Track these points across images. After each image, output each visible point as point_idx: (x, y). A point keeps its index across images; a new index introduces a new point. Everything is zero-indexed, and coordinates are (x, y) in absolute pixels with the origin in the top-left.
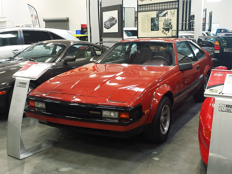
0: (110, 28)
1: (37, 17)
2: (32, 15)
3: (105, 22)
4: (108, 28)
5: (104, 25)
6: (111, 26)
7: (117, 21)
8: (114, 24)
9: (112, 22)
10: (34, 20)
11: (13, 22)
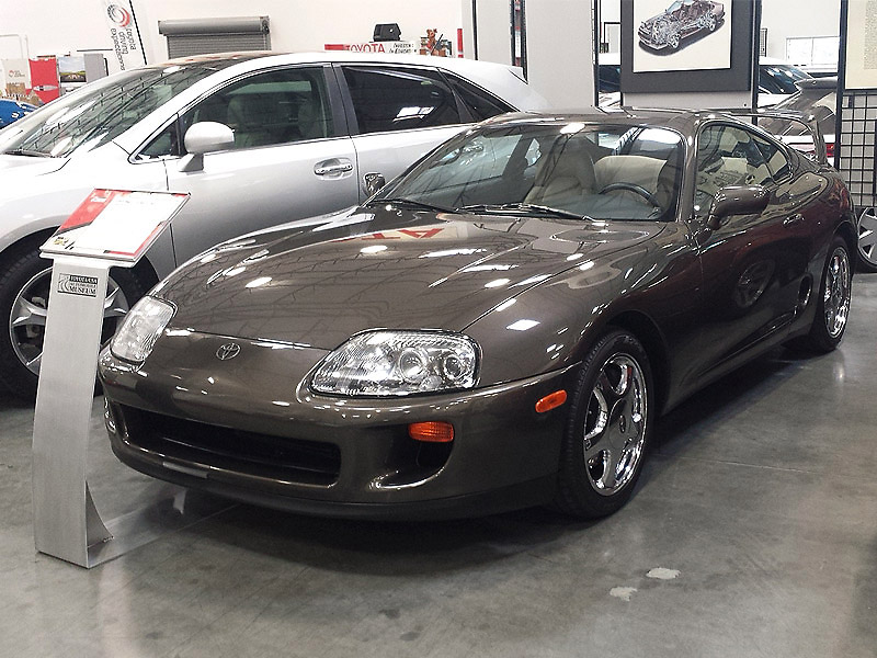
0: (677, 50)
1: (130, 18)
2: (111, 10)
3: (649, 24)
4: (668, 51)
5: (637, 38)
6: (684, 43)
7: (728, 18)
8: (705, 32)
9: (693, 24)
10: (119, 30)
11: (24, 41)
